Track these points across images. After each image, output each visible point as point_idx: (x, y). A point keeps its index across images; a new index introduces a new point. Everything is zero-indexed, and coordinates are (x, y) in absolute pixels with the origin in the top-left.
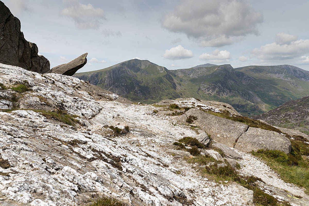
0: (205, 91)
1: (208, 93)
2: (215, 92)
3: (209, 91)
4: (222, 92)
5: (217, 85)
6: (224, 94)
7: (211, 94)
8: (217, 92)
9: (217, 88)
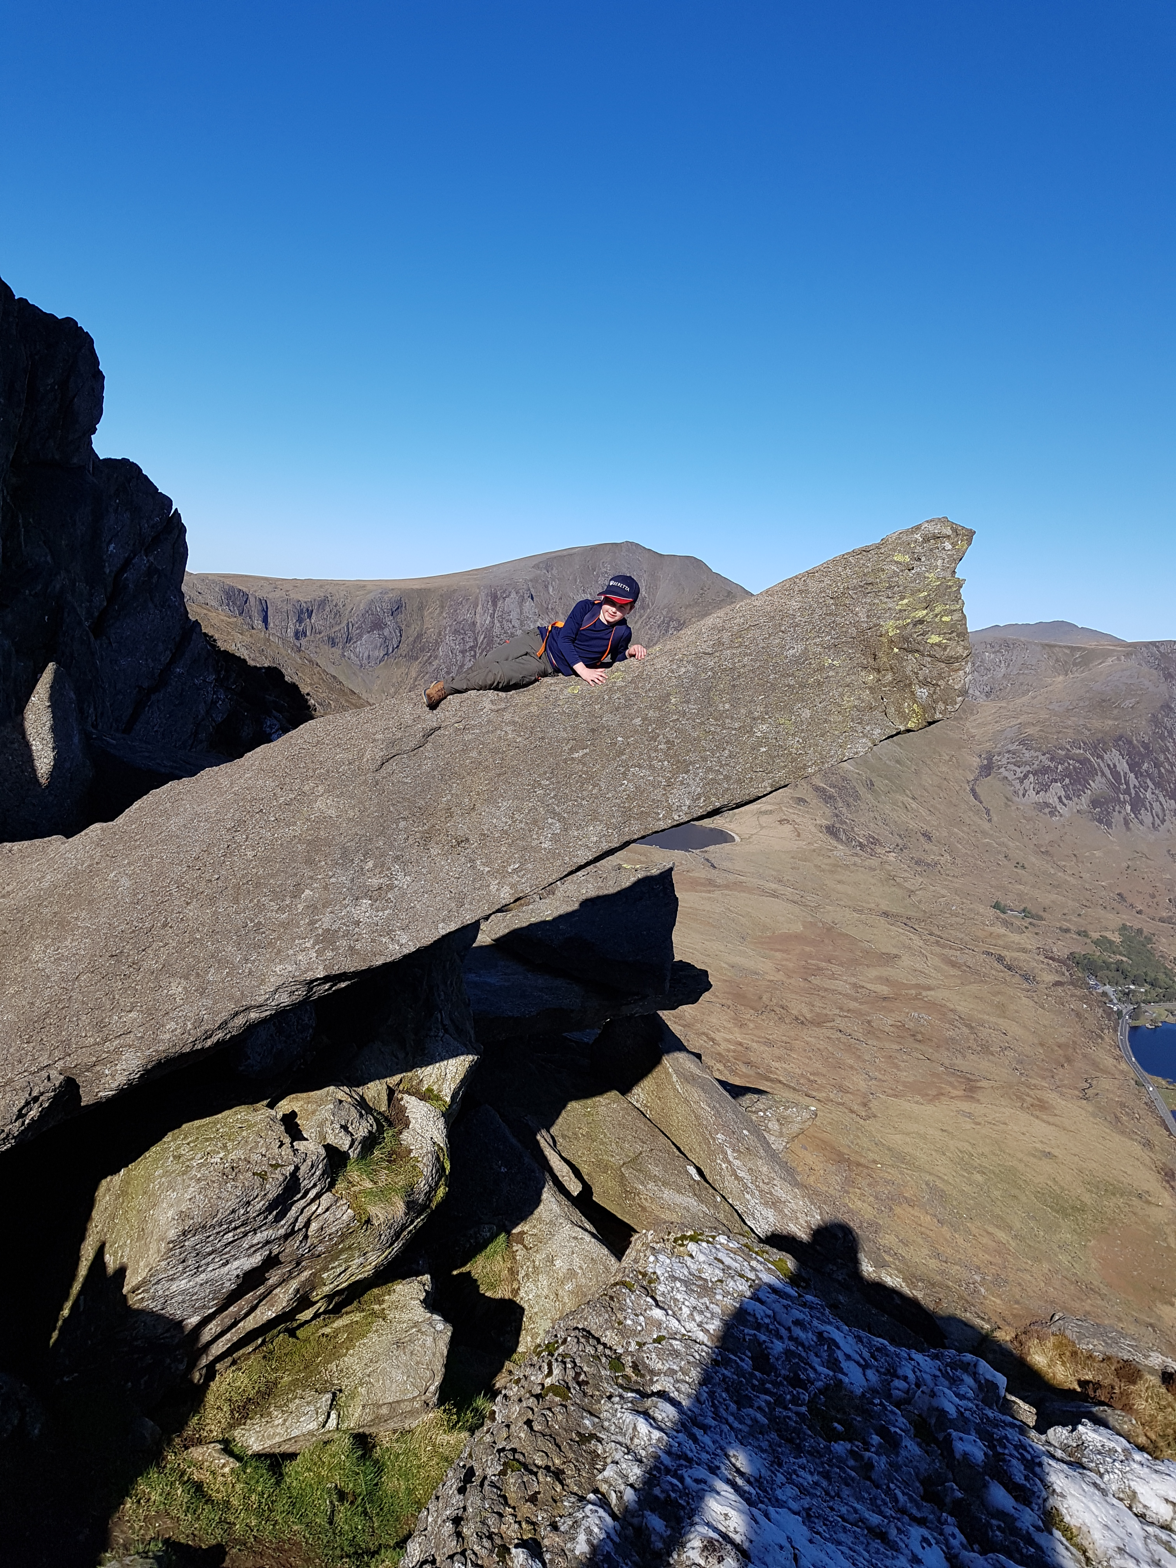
0: (1018, 786)
1: (1040, 798)
2: (1084, 801)
3: (1045, 788)
4: (1128, 808)
5: (1102, 758)
6: (1142, 822)
7: (1053, 812)
8: (1095, 803)
9: (1098, 778)
